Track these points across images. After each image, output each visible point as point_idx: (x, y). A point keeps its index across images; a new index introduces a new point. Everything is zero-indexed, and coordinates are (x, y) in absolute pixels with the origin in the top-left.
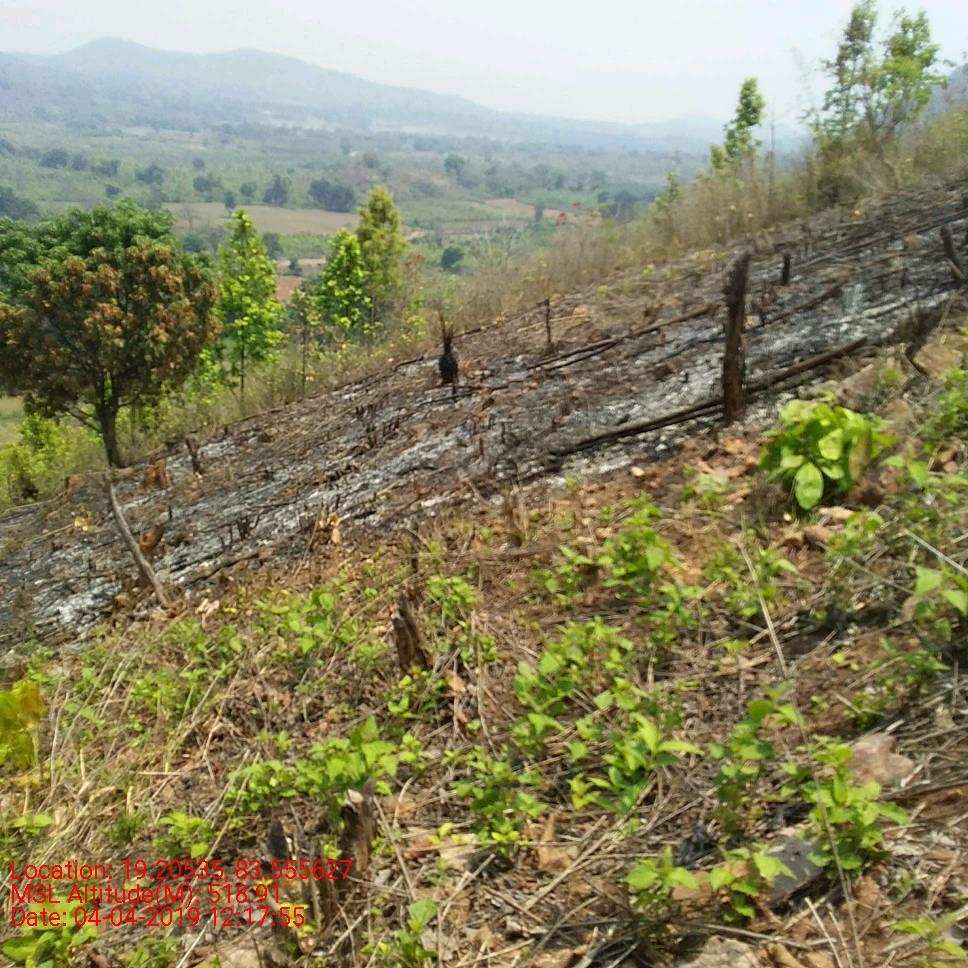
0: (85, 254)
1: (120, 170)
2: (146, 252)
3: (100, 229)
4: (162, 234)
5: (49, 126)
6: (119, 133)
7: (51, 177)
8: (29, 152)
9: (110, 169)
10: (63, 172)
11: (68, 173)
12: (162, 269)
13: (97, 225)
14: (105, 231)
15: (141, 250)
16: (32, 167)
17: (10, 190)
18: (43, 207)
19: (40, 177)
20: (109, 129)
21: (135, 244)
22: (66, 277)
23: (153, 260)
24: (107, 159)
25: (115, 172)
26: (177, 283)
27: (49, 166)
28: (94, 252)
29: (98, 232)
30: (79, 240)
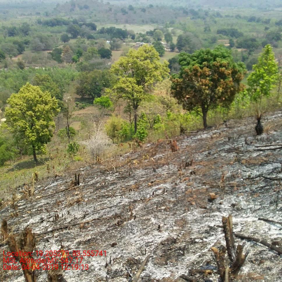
0: (201, 64)
1: (271, 22)
2: (219, 63)
3: (206, 56)
4: (227, 57)
5: (253, 9)
6: (273, 10)
7: (250, 25)
8: (245, 18)
9: (267, 22)
10: (253, 23)
11: (255, 23)
12: (224, 69)
13: (206, 54)
14: (208, 56)
15: (218, 63)
16: (245, 22)
17: (237, 30)
18: (245, 34)
19: (246, 25)
20: (270, 9)
21: (216, 61)
22: (193, 71)
23: (221, 66)
24: (267, 19)
25: (269, 23)
26: (229, 73)
27: (250, 22)
28: (204, 63)
29: (205, 57)
30: (201, 59)
